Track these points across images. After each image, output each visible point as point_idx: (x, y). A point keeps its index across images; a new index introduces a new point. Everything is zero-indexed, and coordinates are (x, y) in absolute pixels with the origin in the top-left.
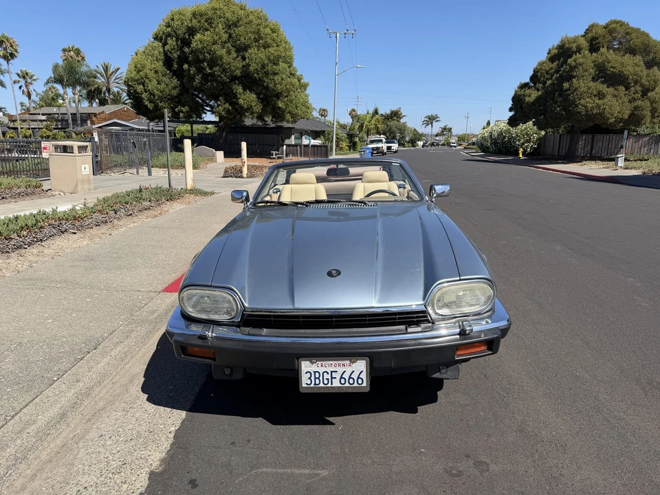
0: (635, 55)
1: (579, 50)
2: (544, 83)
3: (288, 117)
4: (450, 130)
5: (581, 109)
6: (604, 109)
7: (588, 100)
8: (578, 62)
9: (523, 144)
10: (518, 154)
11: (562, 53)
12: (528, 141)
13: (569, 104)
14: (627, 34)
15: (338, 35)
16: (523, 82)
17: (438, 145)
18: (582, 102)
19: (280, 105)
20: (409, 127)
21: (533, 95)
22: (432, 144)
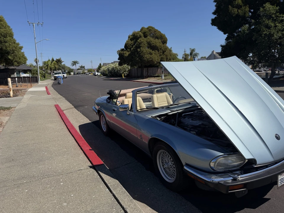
0: (158, 39)
1: (140, 37)
2: (130, 49)
3: (16, 63)
4: (84, 67)
5: (145, 59)
6: (153, 59)
7: (147, 55)
8: (141, 41)
9: (123, 72)
10: (122, 76)
11: (134, 38)
12: (125, 71)
13: (141, 57)
14: (155, 31)
15: (34, 24)
16: (122, 48)
17: (80, 74)
18: (145, 56)
19: (10, 58)
20: (67, 66)
21: (127, 54)
22: (78, 74)
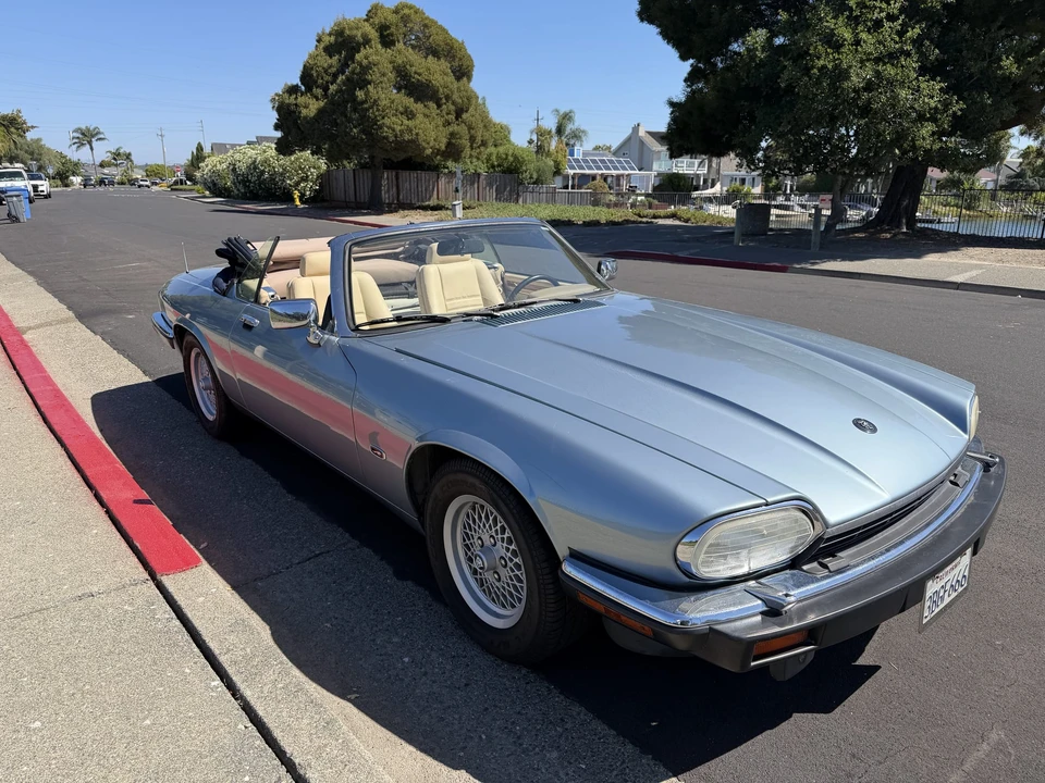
0: (439, 58)
1: (367, 41)
2: (326, 89)
4: (128, 156)
5: (386, 132)
6: (417, 134)
7: (394, 119)
8: (370, 59)
9: (297, 184)
10: (293, 200)
11: (342, 44)
12: (305, 179)
13: (370, 126)
14: (426, 26)
16: (289, 84)
17: (112, 183)
18: (387, 121)
20: (49, 149)
21: (311, 107)
22: (101, 182)
